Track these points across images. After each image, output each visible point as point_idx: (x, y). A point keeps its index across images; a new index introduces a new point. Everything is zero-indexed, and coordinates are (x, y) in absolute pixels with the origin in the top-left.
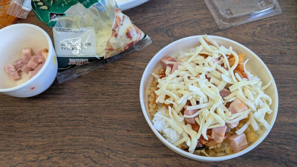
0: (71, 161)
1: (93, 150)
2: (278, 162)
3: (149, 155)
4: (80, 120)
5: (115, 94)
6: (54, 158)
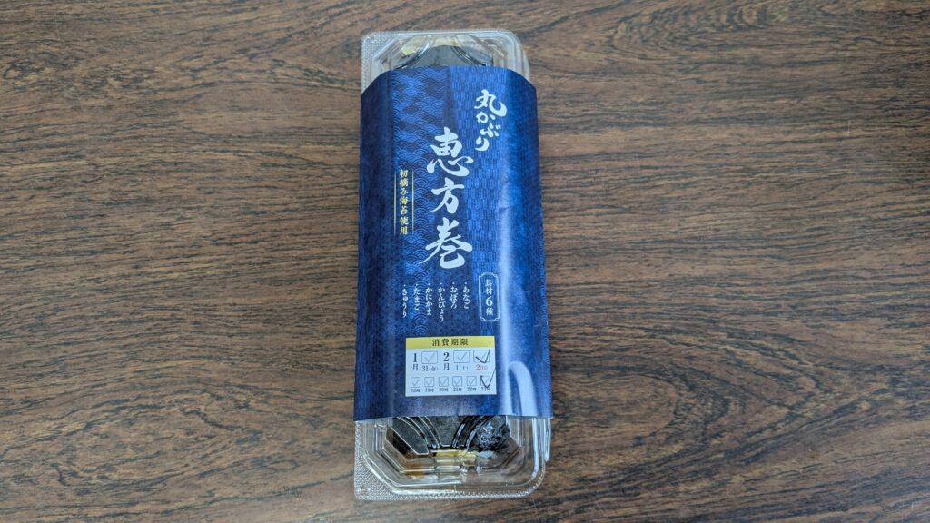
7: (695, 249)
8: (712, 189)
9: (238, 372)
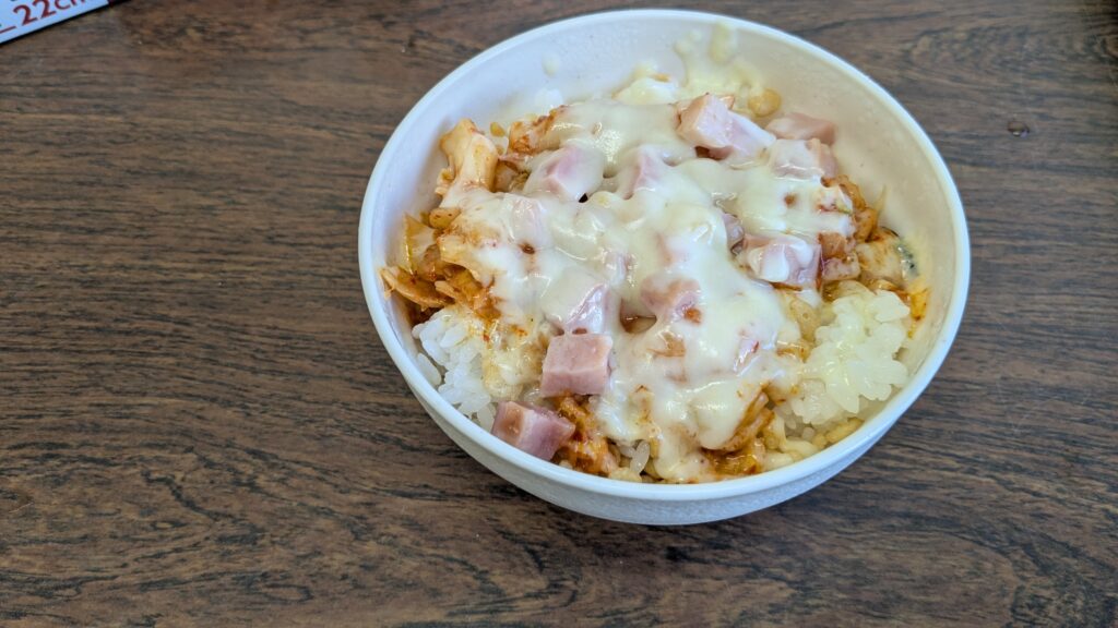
0: (85, 494)
1: (190, 455)
2: (994, 540)
3: (430, 484)
4: (157, 334)
5: (322, 242)
6: (16, 476)
7: (1048, 343)
8: (1071, 261)
9: (252, 428)
